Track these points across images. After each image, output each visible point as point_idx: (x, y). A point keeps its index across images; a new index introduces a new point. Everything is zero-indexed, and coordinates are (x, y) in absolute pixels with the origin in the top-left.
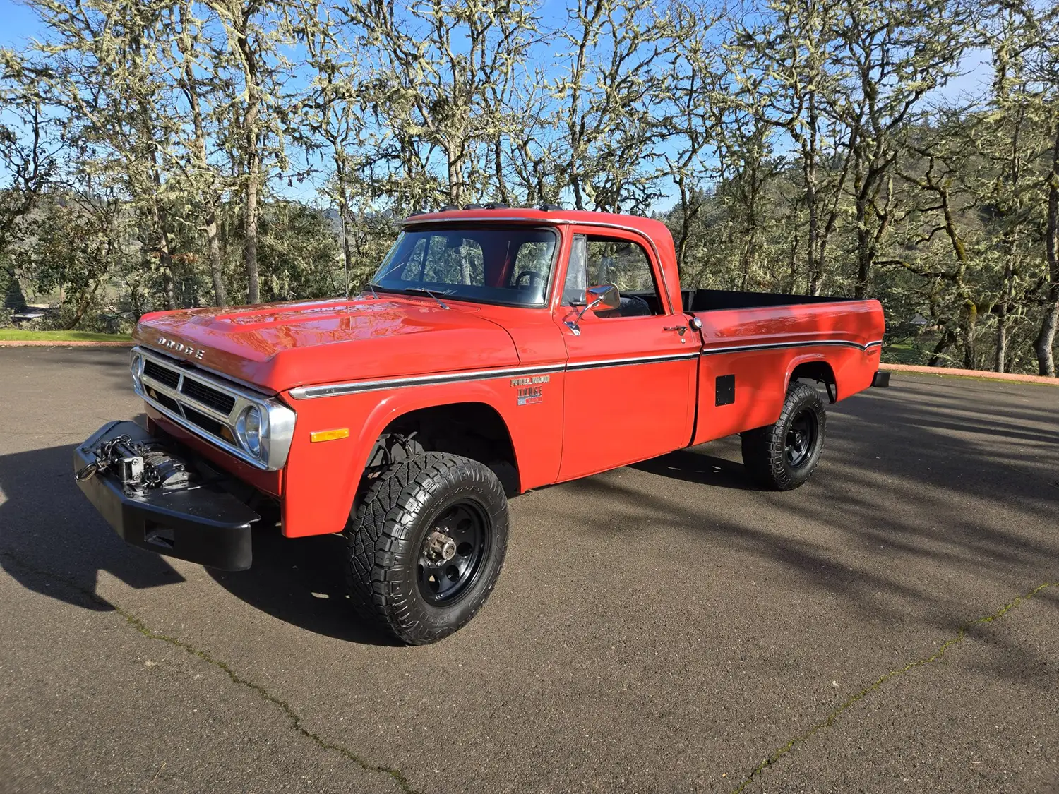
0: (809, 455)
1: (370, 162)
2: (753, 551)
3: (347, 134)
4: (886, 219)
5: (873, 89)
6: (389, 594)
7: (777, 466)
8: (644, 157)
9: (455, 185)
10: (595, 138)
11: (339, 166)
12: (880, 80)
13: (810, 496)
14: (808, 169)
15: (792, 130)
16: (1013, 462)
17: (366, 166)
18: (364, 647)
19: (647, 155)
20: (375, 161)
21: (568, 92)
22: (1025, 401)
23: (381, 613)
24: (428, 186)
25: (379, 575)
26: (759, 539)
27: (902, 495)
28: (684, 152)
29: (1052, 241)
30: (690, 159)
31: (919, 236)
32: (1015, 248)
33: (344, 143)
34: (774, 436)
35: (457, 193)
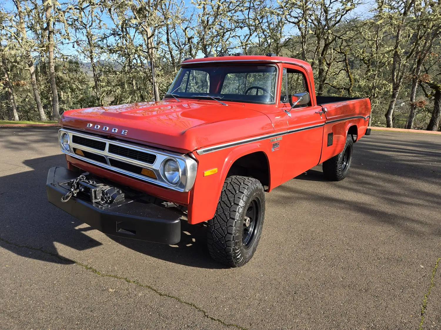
0: (347, 165)
1: (105, 37)
2: (346, 209)
3: (92, 23)
4: (330, 65)
5: (327, 9)
6: (235, 247)
7: (339, 171)
8: (232, 37)
9: (150, 48)
10: (213, 27)
11: (88, 39)
12: (329, 5)
13: (350, 182)
14: (304, 43)
15: (299, 26)
16: (411, 163)
17: (104, 39)
18: (212, 270)
19: (234, 36)
20: (108, 37)
21: (202, 5)
22: (393, 138)
23: (230, 256)
24: (138, 49)
25: (230, 238)
26: (345, 203)
27: (384, 180)
28: (246, 35)
29: (394, 73)
30: (249, 38)
31: (334, 73)
32: (376, 77)
33: (91, 28)
34: (339, 158)
35: (152, 52)
